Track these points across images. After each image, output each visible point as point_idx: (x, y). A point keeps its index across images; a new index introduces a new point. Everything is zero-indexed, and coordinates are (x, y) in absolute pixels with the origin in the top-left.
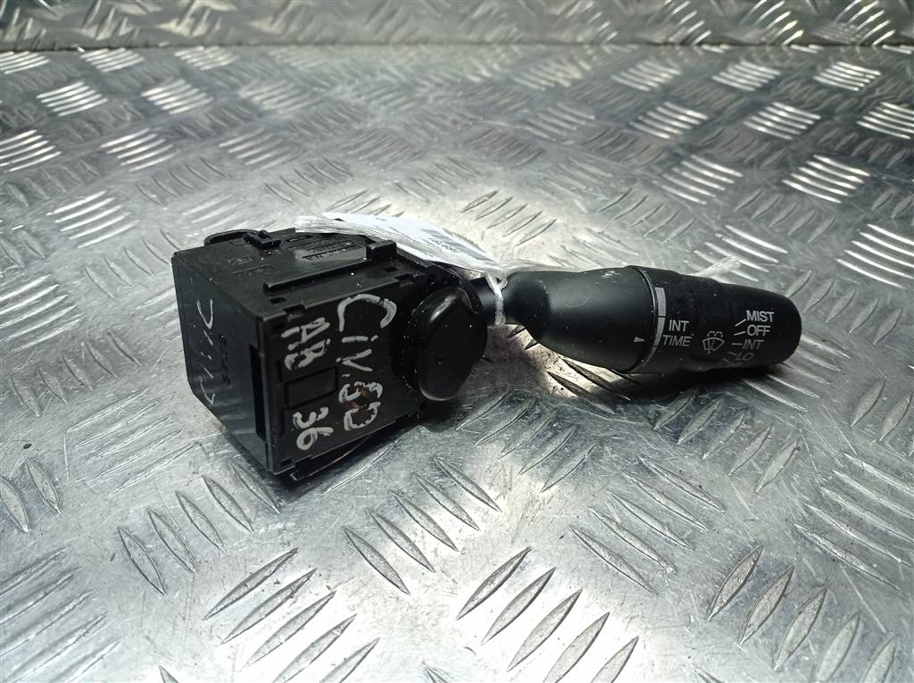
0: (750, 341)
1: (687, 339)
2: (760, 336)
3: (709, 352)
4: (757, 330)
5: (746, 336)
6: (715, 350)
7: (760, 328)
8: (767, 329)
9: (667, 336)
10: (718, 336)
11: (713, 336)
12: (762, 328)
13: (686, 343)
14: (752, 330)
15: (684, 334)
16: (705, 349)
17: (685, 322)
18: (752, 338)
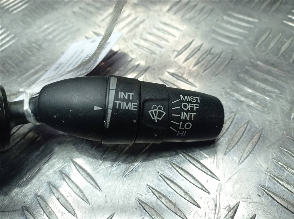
0: (185, 113)
1: (134, 105)
2: (192, 110)
3: (156, 121)
4: (189, 106)
5: (181, 110)
6: (160, 119)
7: (191, 105)
8: (196, 106)
9: (118, 102)
10: (160, 108)
11: (156, 109)
12: (193, 106)
13: (134, 108)
14: (185, 106)
15: (131, 101)
16: (153, 118)
17: (131, 94)
18: (187, 112)
